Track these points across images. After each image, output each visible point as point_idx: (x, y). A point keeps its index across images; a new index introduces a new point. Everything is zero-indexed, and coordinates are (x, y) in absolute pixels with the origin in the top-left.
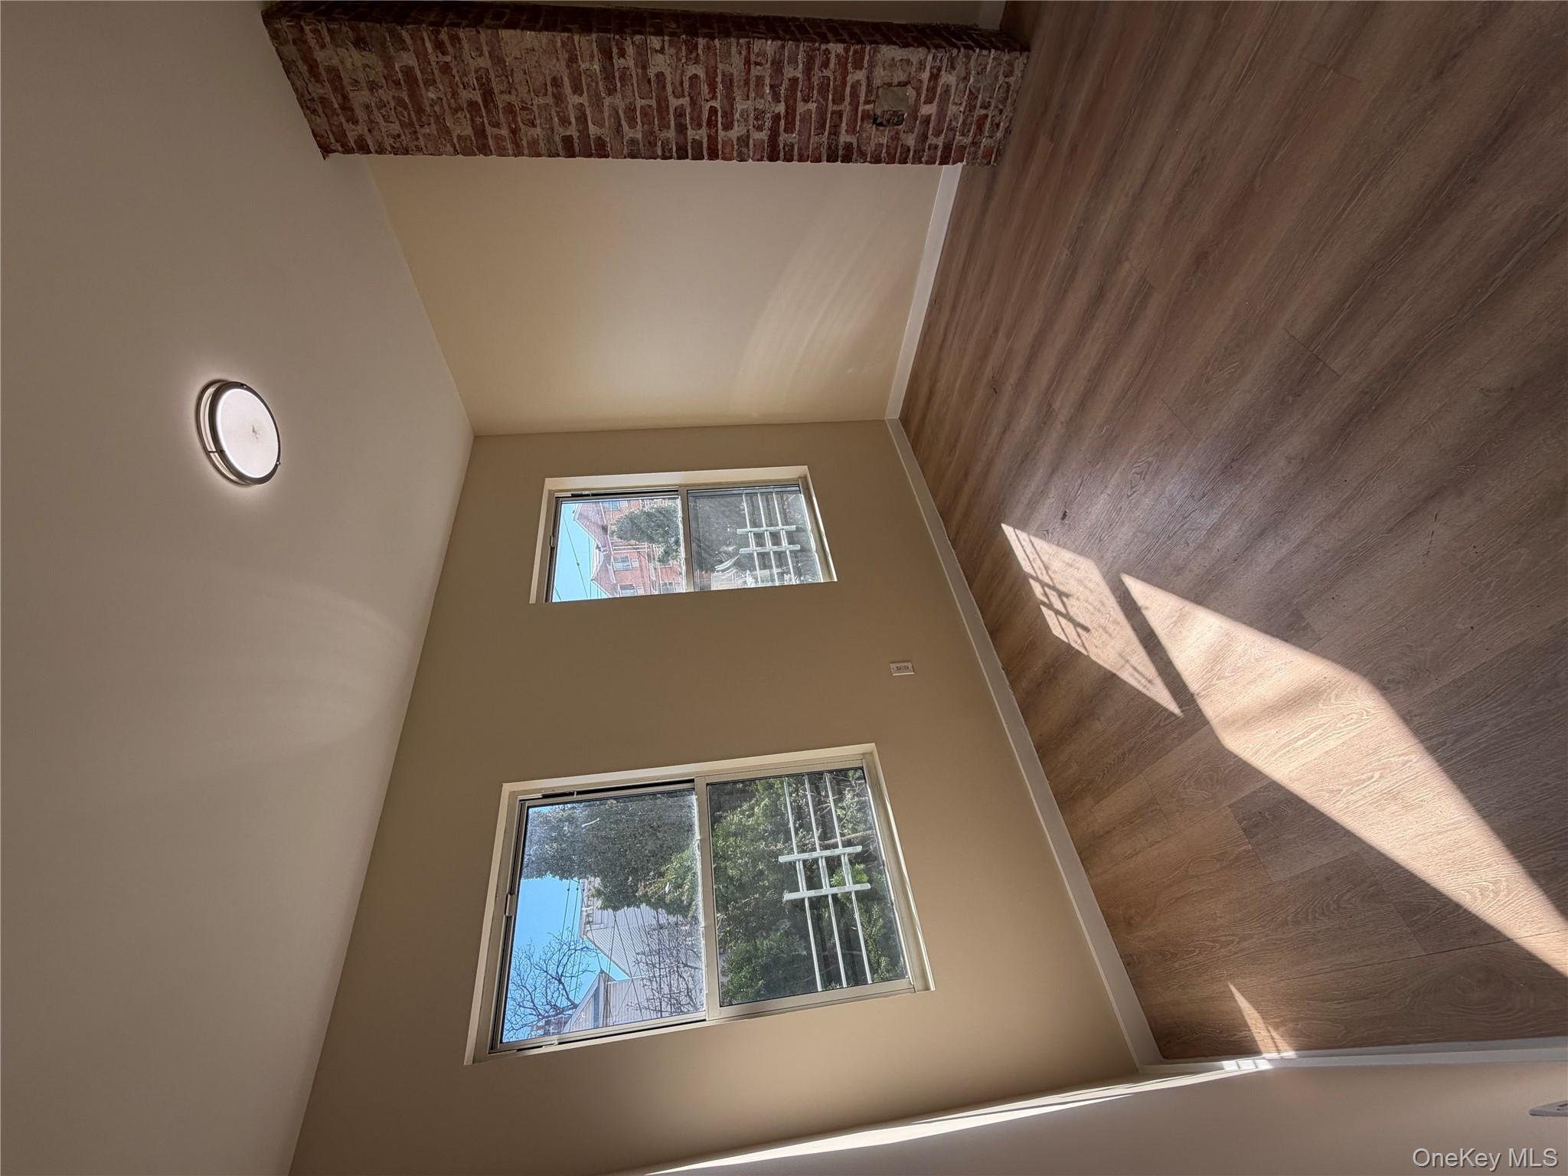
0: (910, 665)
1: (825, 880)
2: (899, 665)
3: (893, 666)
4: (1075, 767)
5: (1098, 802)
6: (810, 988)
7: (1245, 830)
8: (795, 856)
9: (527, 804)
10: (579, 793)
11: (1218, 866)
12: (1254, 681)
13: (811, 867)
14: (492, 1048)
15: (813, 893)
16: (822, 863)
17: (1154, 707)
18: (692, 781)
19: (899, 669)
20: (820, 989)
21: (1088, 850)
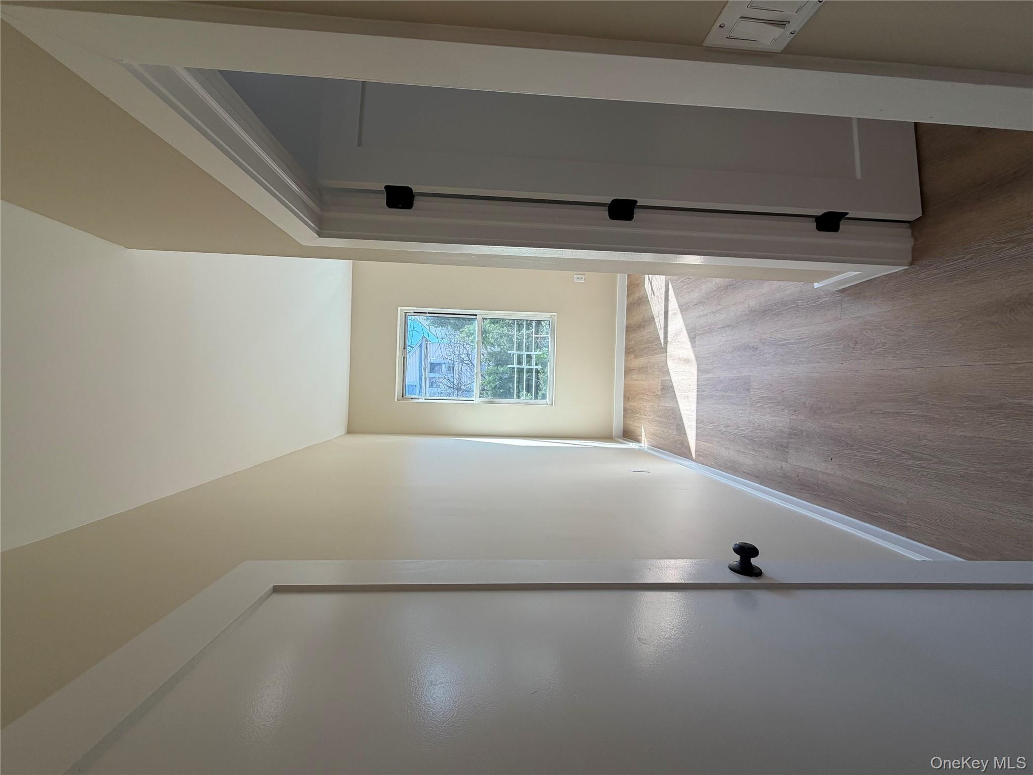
0: (583, 277)
1: (524, 363)
2: (578, 276)
3: (576, 276)
4: (633, 343)
5: (635, 358)
6: (511, 396)
7: (661, 388)
8: (515, 352)
9: (408, 314)
10: (428, 313)
11: (652, 394)
12: (680, 348)
13: (520, 357)
14: (403, 396)
15: (519, 366)
16: (525, 357)
17: (658, 338)
18: (476, 315)
19: (578, 278)
20: (515, 398)
21: (628, 371)
